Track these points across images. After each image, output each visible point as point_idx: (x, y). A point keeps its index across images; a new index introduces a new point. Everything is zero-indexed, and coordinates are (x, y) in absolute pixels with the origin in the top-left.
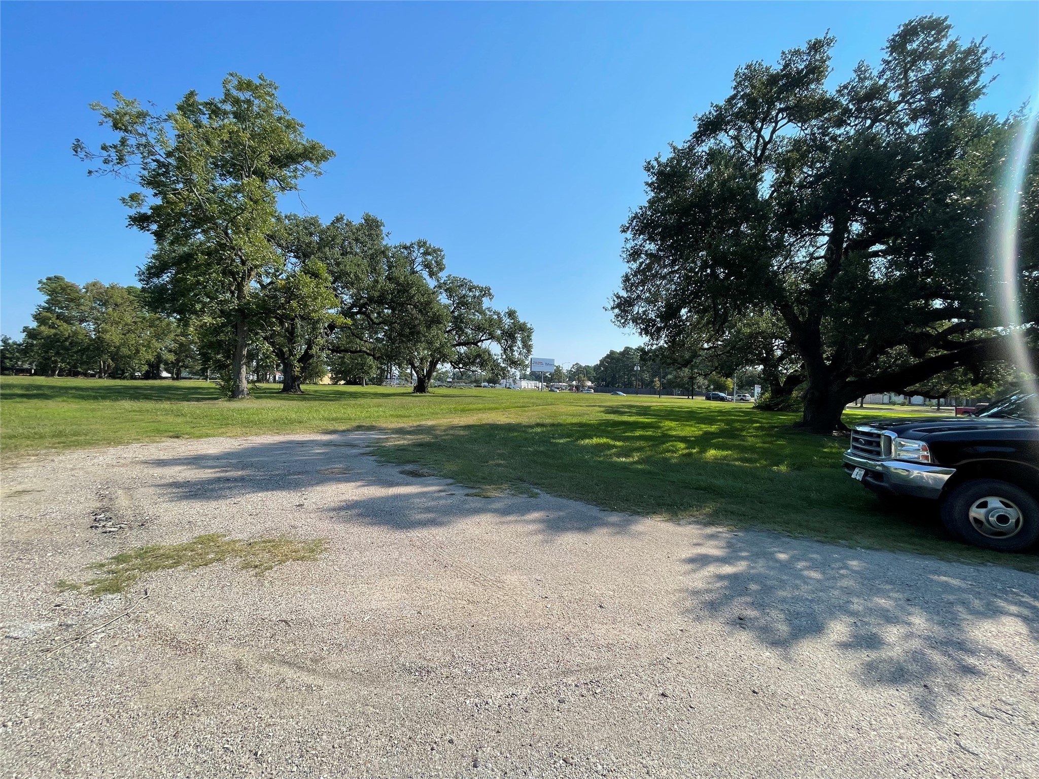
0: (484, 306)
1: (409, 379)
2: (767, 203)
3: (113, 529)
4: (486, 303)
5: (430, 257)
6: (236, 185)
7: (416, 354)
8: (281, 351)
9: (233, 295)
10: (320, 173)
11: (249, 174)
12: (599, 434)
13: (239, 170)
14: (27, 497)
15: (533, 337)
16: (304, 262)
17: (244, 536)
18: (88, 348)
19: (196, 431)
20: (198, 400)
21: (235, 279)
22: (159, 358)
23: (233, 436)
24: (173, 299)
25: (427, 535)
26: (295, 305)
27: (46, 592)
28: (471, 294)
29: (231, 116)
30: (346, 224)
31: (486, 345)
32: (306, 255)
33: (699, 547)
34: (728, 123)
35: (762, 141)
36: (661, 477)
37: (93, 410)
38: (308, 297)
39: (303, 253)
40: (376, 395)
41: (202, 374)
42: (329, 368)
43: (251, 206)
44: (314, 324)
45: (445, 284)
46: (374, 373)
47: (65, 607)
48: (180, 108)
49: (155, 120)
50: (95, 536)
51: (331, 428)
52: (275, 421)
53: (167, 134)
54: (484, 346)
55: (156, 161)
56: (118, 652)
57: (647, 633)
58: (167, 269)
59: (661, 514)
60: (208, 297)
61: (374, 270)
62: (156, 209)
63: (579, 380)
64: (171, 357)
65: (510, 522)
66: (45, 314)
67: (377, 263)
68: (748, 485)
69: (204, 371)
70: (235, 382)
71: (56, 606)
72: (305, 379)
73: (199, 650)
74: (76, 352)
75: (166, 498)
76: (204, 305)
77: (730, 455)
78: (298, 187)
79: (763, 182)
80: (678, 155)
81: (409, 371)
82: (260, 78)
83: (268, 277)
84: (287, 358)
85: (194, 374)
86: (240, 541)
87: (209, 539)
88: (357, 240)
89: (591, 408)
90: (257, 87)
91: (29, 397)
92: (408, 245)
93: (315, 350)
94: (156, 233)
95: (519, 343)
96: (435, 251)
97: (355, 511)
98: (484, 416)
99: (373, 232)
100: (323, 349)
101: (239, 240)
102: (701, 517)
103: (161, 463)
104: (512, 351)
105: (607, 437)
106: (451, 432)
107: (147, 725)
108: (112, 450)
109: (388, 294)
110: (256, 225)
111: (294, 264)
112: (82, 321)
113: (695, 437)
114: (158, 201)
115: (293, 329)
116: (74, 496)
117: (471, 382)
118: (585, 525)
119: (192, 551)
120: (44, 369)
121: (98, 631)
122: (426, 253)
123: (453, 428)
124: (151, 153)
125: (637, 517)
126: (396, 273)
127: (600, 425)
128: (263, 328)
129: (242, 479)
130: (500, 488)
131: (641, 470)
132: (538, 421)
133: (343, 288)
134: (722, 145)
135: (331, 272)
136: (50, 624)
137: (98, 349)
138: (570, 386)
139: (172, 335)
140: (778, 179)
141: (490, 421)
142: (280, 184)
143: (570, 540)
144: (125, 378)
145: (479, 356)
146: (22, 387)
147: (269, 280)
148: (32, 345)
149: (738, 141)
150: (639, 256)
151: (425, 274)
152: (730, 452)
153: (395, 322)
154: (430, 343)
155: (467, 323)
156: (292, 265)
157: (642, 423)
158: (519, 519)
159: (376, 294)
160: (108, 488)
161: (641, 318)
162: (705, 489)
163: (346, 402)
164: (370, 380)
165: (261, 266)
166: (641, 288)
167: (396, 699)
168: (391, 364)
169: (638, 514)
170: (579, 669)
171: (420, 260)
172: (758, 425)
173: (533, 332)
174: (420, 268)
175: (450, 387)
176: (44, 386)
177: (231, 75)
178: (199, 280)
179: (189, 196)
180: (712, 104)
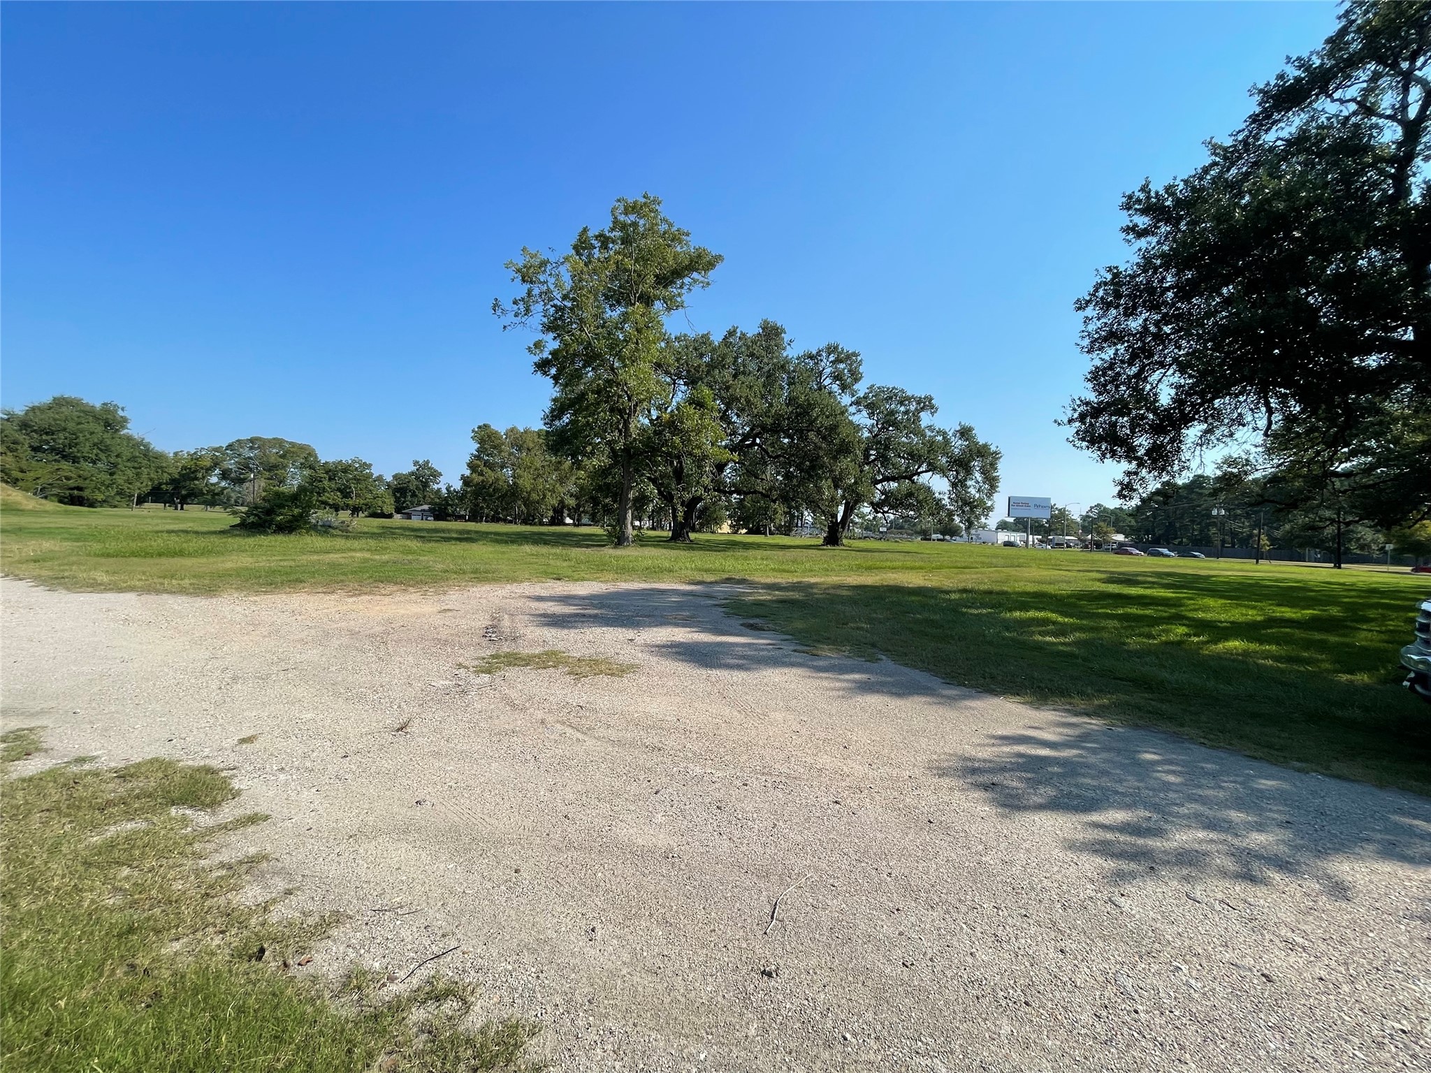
0: (923, 424)
3: (495, 639)
4: (925, 419)
5: (842, 366)
6: (624, 314)
9: (621, 434)
10: (708, 284)
11: (635, 301)
13: (625, 298)
14: (450, 614)
15: (1001, 464)
16: (691, 390)
17: (578, 655)
18: (506, 494)
19: (576, 576)
20: (588, 546)
21: (622, 417)
22: (562, 502)
23: (604, 581)
25: (726, 674)
26: (678, 441)
27: (451, 667)
28: (902, 408)
29: (619, 243)
30: (740, 338)
31: (925, 478)
32: (695, 381)
37: (503, 553)
38: (692, 431)
39: (693, 378)
41: (595, 520)
42: (728, 513)
43: (637, 334)
44: (699, 461)
45: (865, 397)
46: (781, 520)
47: (459, 676)
48: (575, 247)
49: (554, 265)
50: (484, 642)
51: (699, 578)
52: (647, 569)
53: (563, 277)
54: (921, 481)
55: (554, 306)
58: (566, 410)
61: (769, 391)
62: (554, 353)
64: (572, 502)
66: (476, 462)
67: (775, 381)
69: (595, 516)
70: (621, 528)
71: (455, 675)
72: (699, 527)
73: (524, 710)
74: (498, 499)
75: (535, 624)
78: (685, 305)
82: (644, 197)
86: (574, 657)
87: (553, 653)
88: (752, 355)
90: (641, 207)
91: (460, 540)
92: (814, 352)
93: (700, 491)
94: (554, 377)
95: (977, 476)
96: (848, 357)
98: (893, 576)
99: (772, 342)
100: (708, 491)
101: (625, 375)
103: (540, 599)
104: (966, 486)
109: (785, 419)
110: (640, 356)
112: (502, 468)
114: (555, 345)
115: (681, 466)
116: (477, 615)
117: (917, 533)
119: (540, 658)
120: (475, 516)
121: (474, 691)
122: (837, 361)
124: (550, 299)
126: (797, 391)
128: (648, 468)
129: (595, 616)
130: (838, 649)
131: (1063, 653)
136: (451, 683)
137: (513, 494)
142: (667, 305)
144: (535, 524)
145: (914, 494)
146: (458, 532)
148: (467, 492)
151: (836, 389)
153: (795, 454)
155: (896, 450)
156: (680, 394)
159: (770, 421)
160: (499, 612)
164: (775, 529)
165: (645, 400)
169: (992, 692)
171: (828, 370)
173: (1000, 458)
174: (827, 382)
175: (880, 539)
176: (471, 531)
177: (619, 201)
178: (588, 422)
179: (580, 335)
180: (1288, 58)
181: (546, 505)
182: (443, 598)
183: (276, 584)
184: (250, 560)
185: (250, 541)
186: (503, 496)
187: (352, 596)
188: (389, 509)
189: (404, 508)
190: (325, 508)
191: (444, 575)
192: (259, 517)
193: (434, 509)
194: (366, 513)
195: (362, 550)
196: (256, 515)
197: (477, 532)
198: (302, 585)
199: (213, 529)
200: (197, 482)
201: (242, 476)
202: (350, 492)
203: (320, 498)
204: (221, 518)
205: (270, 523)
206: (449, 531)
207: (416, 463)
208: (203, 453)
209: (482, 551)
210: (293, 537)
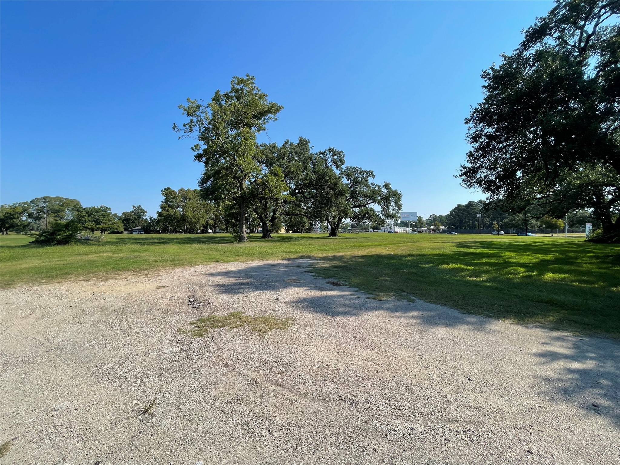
0: (369, 183)
1: (326, 229)
2: (593, 81)
3: (196, 306)
4: (370, 180)
5: (336, 157)
6: (238, 133)
7: (330, 214)
8: (261, 216)
9: (238, 189)
10: (276, 119)
11: (243, 126)
12: (454, 261)
13: (238, 125)
14: (163, 289)
15: (402, 199)
16: (270, 168)
17: (252, 314)
18: (180, 220)
19: (225, 259)
20: (225, 243)
21: (239, 181)
22: (207, 222)
23: (242, 261)
24: (212, 193)
25: (346, 320)
26: (267, 192)
27: (174, 334)
28: (361, 176)
29: (235, 98)
30: (290, 145)
31: (371, 206)
32: (271, 164)
33: (547, 346)
34: (552, 28)
35: (585, 35)
36: (507, 292)
37: (184, 249)
38: (273, 187)
39: (269, 163)
40: (309, 238)
41: (226, 230)
42: (284, 224)
43: (244, 142)
44: (276, 201)
45: (345, 171)
46: (307, 226)
47: (182, 341)
48: (213, 100)
49: (203, 108)
51: (288, 257)
52: (260, 253)
53: (208, 114)
54: (370, 207)
55: (204, 127)
56: (204, 366)
57: (509, 404)
58: (210, 179)
59: (510, 319)
60: (227, 191)
61: (306, 168)
62: (205, 151)
63: (435, 225)
64: (212, 222)
65: (397, 317)
66: (164, 205)
67: (307, 164)
68: (588, 302)
69: (227, 228)
70: (241, 234)
71: (179, 340)
72: (272, 231)
73: (237, 371)
74: (176, 222)
75: (216, 292)
76: (226, 195)
77: (568, 277)
78: (266, 129)
79: (589, 65)
80: (509, 62)
81: (326, 224)
82: (247, 76)
83: (253, 178)
84: (264, 220)
85: (222, 230)
86: (250, 316)
87: (236, 315)
88: (296, 153)
89: (446, 244)
90: (245, 81)
91: (160, 243)
92: (324, 151)
93: (277, 215)
94: (205, 162)
95: (393, 204)
96: (339, 153)
97: (304, 304)
98: (373, 250)
99: (304, 147)
100: (281, 214)
101: (240, 161)
102: (546, 323)
103: (212, 275)
104: (388, 209)
105: (461, 264)
106: (354, 260)
107: (219, 405)
108: (192, 268)
109: (314, 181)
110: (247, 152)
111: (266, 170)
112: (177, 207)
113: (532, 263)
114: (205, 147)
115: (266, 204)
116: (180, 289)
117: (363, 229)
118: (451, 322)
119: (229, 320)
120: (165, 231)
121: (196, 355)
122: (334, 155)
123: (354, 257)
124: (202, 124)
125: (490, 320)
126: (318, 169)
127: (455, 255)
128: (252, 205)
130: (389, 295)
131: (490, 287)
132: (409, 253)
133: (290, 180)
134: (547, 46)
135: (283, 172)
136: (177, 349)
137: (184, 220)
138: (428, 229)
139: (212, 211)
140: (603, 61)
141: (377, 253)
142: (257, 129)
143: (440, 331)
144: (194, 233)
145: (367, 213)
146: (158, 239)
147: (254, 180)
149: (562, 39)
150: (480, 138)
151: (334, 167)
152: (567, 275)
153: (318, 196)
154: (338, 207)
155: (359, 194)
156: (264, 170)
157: (487, 253)
158: (403, 315)
159: (307, 182)
160: (193, 286)
161: (483, 180)
162: (547, 302)
163: (294, 243)
164: (305, 230)
165: (250, 173)
166: (482, 160)
167: (339, 416)
168: (316, 221)
169: (491, 317)
170: (458, 420)
171: (330, 159)
172: (592, 254)
173: (402, 196)
174: (330, 164)
175: (350, 232)
176: (165, 238)
177: (234, 78)
178: (223, 183)
179: (218, 142)
180: (537, 18)
181: (200, 224)
182: (157, 278)
183: (52, 277)
184: (39, 262)
185: (41, 250)
186: (178, 222)
187: (102, 281)
188: (121, 229)
189: (129, 228)
190: (86, 230)
191: (155, 263)
192: (47, 237)
193: (144, 228)
194: (109, 232)
195: (107, 252)
196: (44, 236)
197: (168, 239)
198: (69, 276)
199: (18, 245)
200: (14, 220)
201: (39, 216)
202: (100, 222)
203: (83, 226)
204: (24, 238)
205: (53, 240)
206: (153, 239)
207: (134, 207)
208: (17, 205)
209: (173, 249)
210: (66, 247)
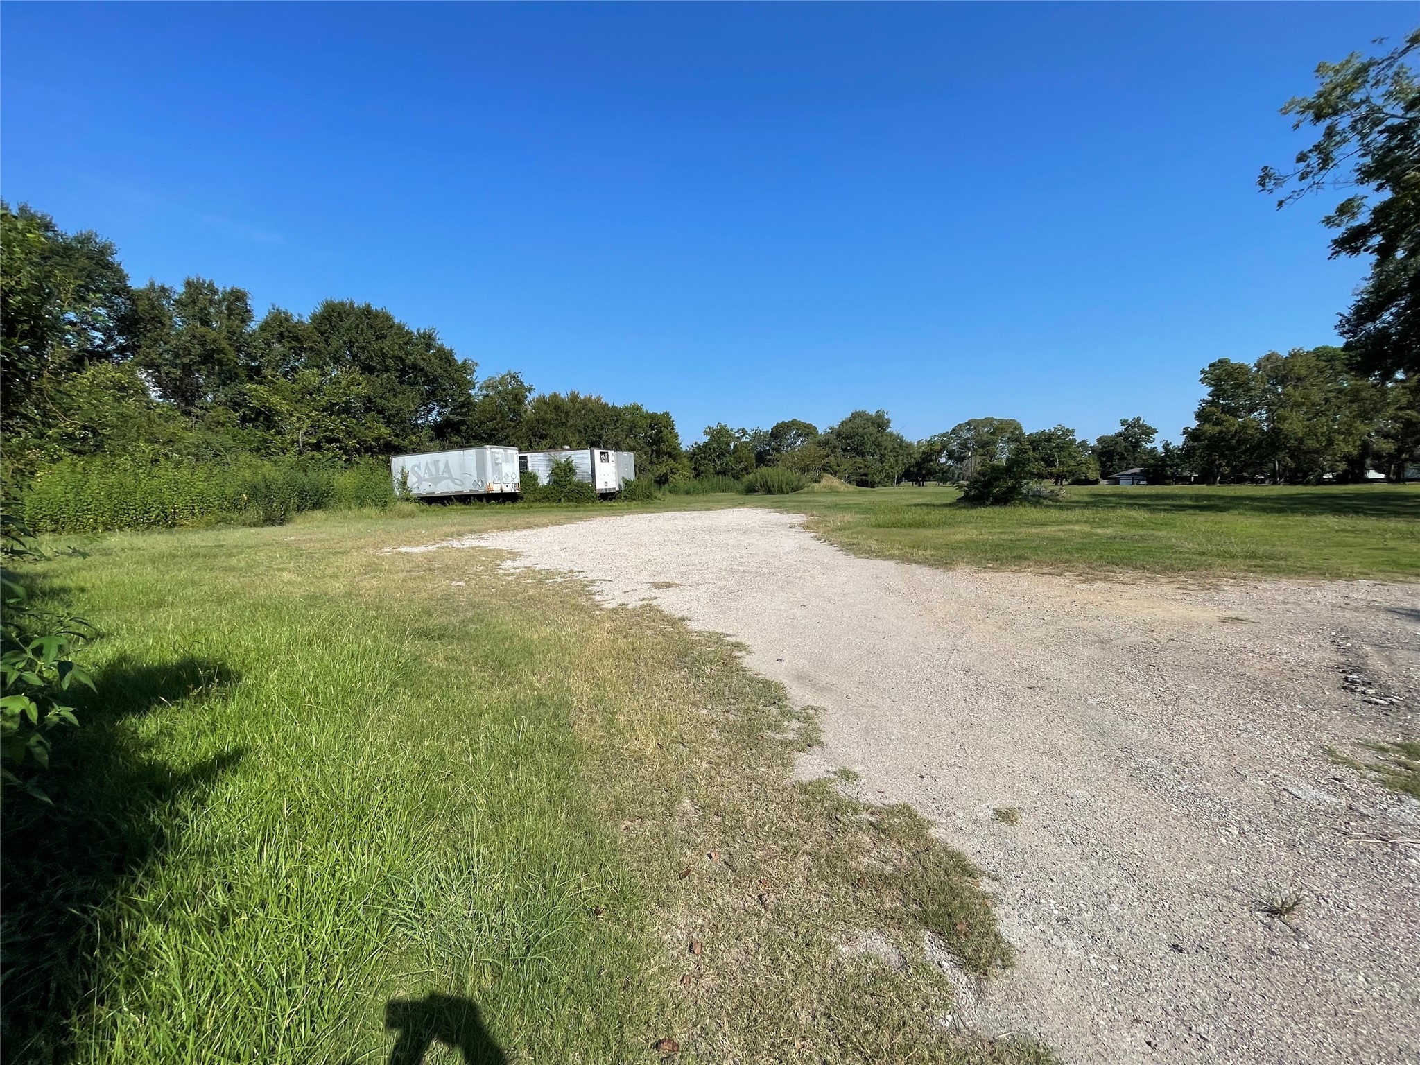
3: (1380, 701)
14: (1242, 627)
18: (1260, 445)
27: (1313, 755)
47: (1348, 786)
50: (1355, 702)
58: (1390, 303)
64: (1386, 446)
66: (1208, 409)
71: (1334, 779)
74: (1244, 452)
94: (1379, 249)
116: (1301, 637)
121: (1414, 846)
136: (1335, 800)
148: (1194, 448)
160: (1346, 638)
181: (1334, 454)
182: (1216, 596)
183: (1001, 560)
184: (976, 532)
185: (973, 512)
186: (1251, 450)
188: (1093, 474)
189: (1111, 473)
190: (1033, 478)
191: (1201, 559)
193: (1148, 471)
196: (976, 488)
199: (944, 502)
200: (932, 463)
201: (962, 455)
202: (1054, 461)
203: (1027, 469)
205: (989, 495)
206: (1177, 497)
207: (1124, 422)
208: (936, 439)
210: (1008, 508)
